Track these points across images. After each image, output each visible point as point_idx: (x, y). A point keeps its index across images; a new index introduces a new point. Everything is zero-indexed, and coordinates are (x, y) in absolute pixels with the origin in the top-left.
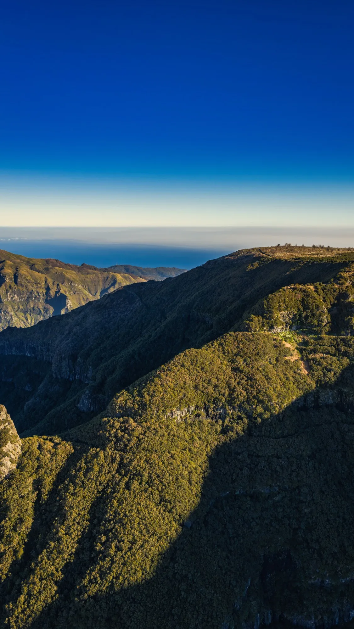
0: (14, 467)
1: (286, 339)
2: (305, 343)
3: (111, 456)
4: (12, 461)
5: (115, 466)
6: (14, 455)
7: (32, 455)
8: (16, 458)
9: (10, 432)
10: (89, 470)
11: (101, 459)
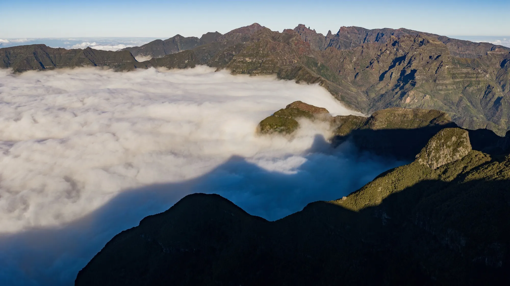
0: (460, 158)
3: (500, 166)
4: (460, 156)
5: (498, 171)
6: (462, 154)
7: (470, 157)
8: (463, 155)
9: (465, 143)
10: (487, 168)
11: (495, 167)
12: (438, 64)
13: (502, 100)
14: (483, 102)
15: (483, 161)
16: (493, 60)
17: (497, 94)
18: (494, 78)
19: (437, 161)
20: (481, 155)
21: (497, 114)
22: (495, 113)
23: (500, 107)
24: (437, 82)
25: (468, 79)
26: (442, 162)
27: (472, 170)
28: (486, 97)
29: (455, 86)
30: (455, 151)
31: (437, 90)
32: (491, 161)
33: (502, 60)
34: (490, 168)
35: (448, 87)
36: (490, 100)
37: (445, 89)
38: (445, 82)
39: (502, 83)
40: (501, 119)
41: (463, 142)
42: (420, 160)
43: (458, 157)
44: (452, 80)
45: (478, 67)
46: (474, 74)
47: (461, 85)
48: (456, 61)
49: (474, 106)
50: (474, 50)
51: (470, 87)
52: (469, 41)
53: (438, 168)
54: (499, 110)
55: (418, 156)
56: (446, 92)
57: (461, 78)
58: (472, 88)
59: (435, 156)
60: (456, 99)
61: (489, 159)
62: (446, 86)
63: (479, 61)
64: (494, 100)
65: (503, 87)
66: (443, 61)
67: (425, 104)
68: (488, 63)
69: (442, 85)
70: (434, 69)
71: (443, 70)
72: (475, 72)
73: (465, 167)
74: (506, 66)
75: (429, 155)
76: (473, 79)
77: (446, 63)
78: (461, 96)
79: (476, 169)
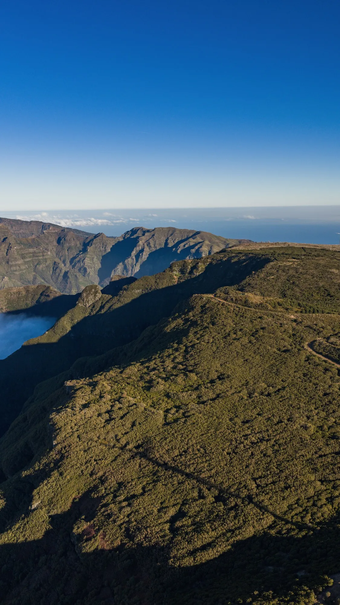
0: (98, 299)
1: (176, 275)
2: (180, 277)
3: (118, 298)
4: (98, 298)
7: (103, 297)
9: (99, 292)
11: (115, 299)
12: (7, 247)
13: (69, 273)
14: (53, 277)
15: (109, 298)
16: (50, 238)
17: (63, 268)
18: (55, 255)
19: (88, 303)
20: (107, 296)
21: (68, 286)
22: (66, 286)
23: (68, 280)
24: (10, 263)
25: (36, 258)
26: (91, 303)
27: (106, 302)
28: (55, 273)
29: (26, 265)
30: (95, 296)
31: (11, 271)
32: (113, 297)
33: (57, 238)
34: (113, 300)
35: (21, 267)
36: (59, 274)
37: (18, 269)
38: (17, 263)
39: (62, 259)
40: (71, 290)
41: (97, 291)
42: (80, 304)
43: (97, 298)
44: (22, 260)
45: (39, 245)
46: (40, 252)
47: (31, 265)
48: (19, 242)
49: (47, 282)
50: (27, 228)
51: (40, 265)
52: (20, 220)
53: (89, 306)
54: (69, 282)
55: (77, 302)
56: (20, 272)
57: (30, 257)
58: (41, 266)
59: (87, 300)
60: (30, 277)
61: (111, 297)
62: (19, 267)
63: (39, 241)
64: (62, 274)
65: (64, 262)
66: (11, 243)
67: (5, 286)
68: (47, 242)
69: (16, 265)
70: (4, 252)
71: (13, 252)
72: (40, 251)
73: (102, 303)
74: (62, 243)
75: (83, 301)
76: (41, 258)
77: (13, 245)
78: (34, 275)
79: (108, 302)
